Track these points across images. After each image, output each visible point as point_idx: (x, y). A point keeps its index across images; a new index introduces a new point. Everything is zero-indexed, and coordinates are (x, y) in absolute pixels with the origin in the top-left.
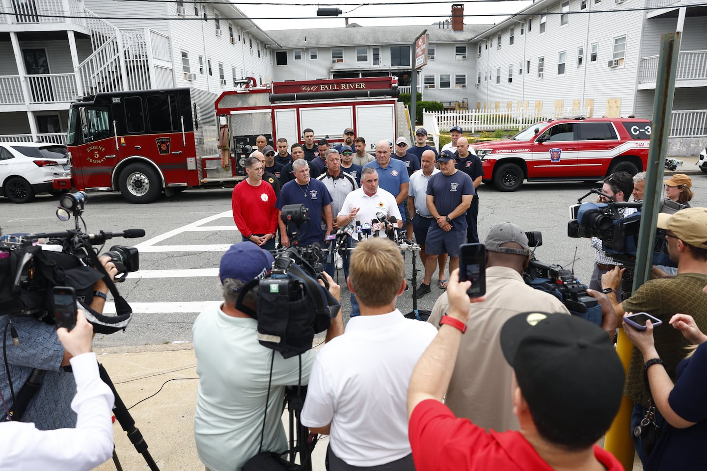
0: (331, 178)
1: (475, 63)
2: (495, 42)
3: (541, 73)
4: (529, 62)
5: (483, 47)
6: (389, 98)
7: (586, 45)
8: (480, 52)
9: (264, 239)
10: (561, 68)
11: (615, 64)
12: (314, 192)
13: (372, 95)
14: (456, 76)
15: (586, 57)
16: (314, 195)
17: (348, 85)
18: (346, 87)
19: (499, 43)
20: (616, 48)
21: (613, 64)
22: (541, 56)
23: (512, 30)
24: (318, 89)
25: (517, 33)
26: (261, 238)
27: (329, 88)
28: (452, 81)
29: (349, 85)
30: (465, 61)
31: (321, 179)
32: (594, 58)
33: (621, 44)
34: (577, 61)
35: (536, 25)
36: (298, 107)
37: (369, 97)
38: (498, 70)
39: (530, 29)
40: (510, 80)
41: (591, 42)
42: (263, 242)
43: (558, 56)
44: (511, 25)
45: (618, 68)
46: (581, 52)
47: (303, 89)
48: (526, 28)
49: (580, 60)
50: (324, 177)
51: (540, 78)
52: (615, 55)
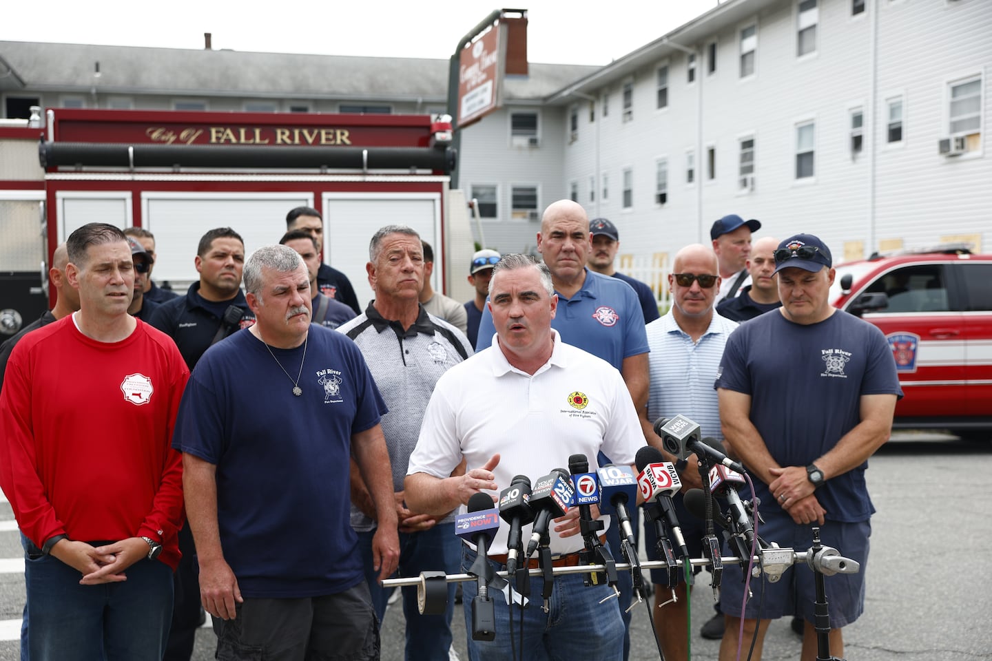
0: (390, 332)
1: (561, 157)
2: (616, 103)
3: (749, 176)
4: (712, 152)
5: (583, 117)
6: (425, 177)
7: (871, 102)
8: (574, 128)
9: (114, 554)
10: (805, 164)
11: (957, 148)
12: (329, 377)
13: (376, 162)
14: (515, 189)
15: (875, 132)
16: (331, 388)
17: (297, 132)
18: (292, 137)
19: (628, 105)
20: (954, 108)
21: (950, 149)
22: (746, 135)
23: (663, 73)
24: (205, 138)
25: (677, 80)
26: (102, 549)
27: (238, 136)
28: (504, 201)
29: (302, 135)
30: (536, 153)
31: (354, 333)
32: (895, 134)
33: (969, 100)
34: (847, 144)
35: (728, 58)
36: (137, 188)
37: (366, 170)
38: (627, 173)
39: (712, 68)
40: (662, 198)
41: (884, 94)
42: (106, 568)
43: (792, 134)
44: (660, 58)
45: (966, 156)
46: (858, 120)
47: (155, 135)
48: (701, 65)
49: (857, 142)
50: (361, 328)
51: (746, 191)
52: (955, 127)
